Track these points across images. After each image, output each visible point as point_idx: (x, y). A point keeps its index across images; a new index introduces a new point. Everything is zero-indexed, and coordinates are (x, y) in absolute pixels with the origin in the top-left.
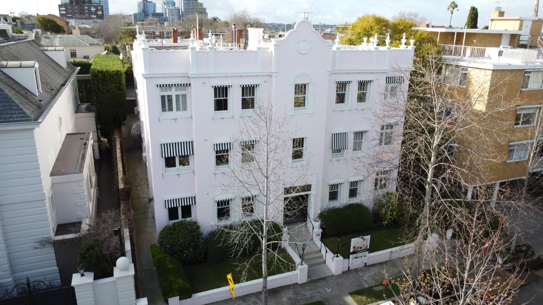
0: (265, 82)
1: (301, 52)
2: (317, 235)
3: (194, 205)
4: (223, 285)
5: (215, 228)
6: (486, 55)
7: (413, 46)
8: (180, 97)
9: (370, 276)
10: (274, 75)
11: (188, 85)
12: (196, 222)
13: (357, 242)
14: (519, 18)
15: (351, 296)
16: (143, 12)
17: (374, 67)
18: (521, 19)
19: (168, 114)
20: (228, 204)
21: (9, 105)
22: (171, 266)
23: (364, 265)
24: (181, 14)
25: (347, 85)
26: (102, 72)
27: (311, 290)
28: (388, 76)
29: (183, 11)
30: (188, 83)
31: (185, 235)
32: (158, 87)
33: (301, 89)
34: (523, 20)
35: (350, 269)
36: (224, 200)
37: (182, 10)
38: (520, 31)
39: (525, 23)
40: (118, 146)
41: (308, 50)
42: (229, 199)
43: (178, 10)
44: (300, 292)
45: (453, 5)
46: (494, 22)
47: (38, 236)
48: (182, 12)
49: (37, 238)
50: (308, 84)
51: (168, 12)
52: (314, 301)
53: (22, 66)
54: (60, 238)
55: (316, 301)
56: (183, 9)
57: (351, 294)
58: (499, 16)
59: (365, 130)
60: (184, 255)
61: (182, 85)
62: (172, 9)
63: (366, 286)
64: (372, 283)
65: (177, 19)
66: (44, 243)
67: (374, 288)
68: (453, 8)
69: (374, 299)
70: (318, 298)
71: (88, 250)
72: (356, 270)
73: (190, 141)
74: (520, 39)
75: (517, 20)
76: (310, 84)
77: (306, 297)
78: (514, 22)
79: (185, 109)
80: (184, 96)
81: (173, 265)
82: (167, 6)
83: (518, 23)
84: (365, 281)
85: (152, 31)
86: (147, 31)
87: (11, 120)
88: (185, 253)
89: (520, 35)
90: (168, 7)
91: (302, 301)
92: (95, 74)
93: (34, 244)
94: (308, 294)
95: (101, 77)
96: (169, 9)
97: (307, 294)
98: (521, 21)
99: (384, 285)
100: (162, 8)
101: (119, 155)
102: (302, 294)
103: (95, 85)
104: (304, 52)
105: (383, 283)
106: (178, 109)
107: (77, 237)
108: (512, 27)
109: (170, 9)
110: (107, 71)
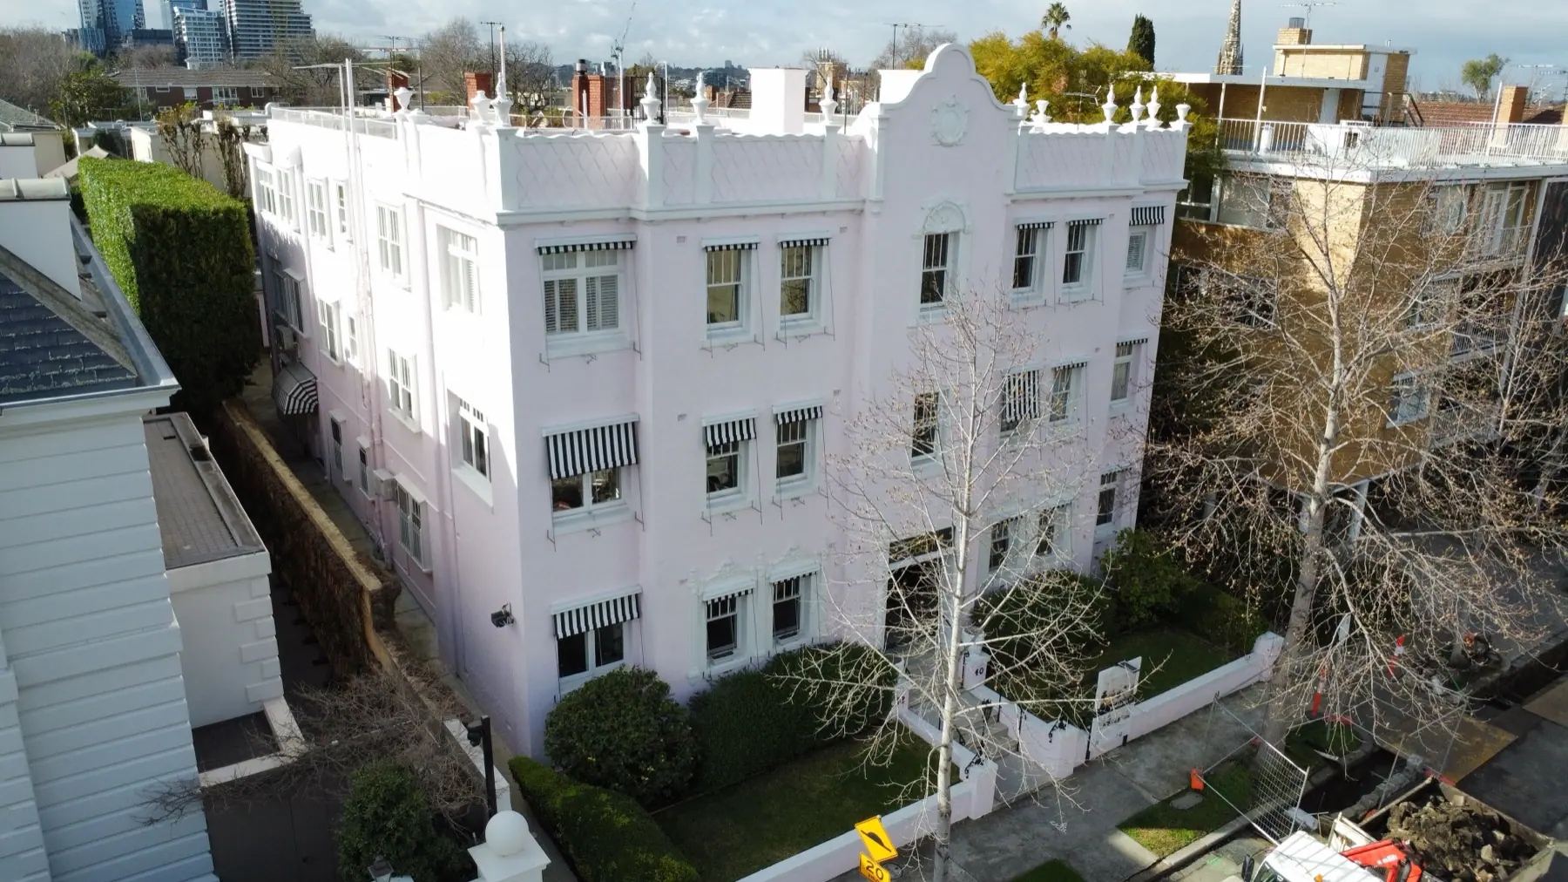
0: (843, 229)
1: (944, 141)
2: (977, 672)
3: (635, 623)
4: (777, 854)
5: (703, 685)
6: (1309, 146)
7: (1185, 122)
8: (598, 284)
9: (1149, 770)
10: (868, 208)
11: (628, 246)
12: (656, 673)
13: (1113, 680)
14: (1361, 47)
15: (1130, 835)
16: (99, 25)
17: (1105, 182)
18: (1368, 50)
19: (564, 338)
20: (733, 608)
21: (43, 334)
22: (624, 820)
23: (1120, 742)
24: (230, 33)
25: (1039, 235)
26: (176, 214)
27: (1015, 832)
28: (1135, 207)
29: (235, 23)
30: (627, 238)
31: (642, 717)
32: (541, 253)
33: (936, 247)
34: (1369, 53)
35: (1092, 757)
36: (720, 599)
37: (231, 22)
38: (1364, 82)
39: (1373, 60)
40: (272, 457)
41: (961, 135)
42: (733, 595)
43: (221, 20)
44: (987, 845)
45: (1055, 15)
46: (1292, 56)
47: (152, 781)
48: (232, 26)
49: (151, 786)
50: (956, 233)
51: (188, 29)
52: (1036, 864)
53: (26, 195)
54: (223, 775)
55: (1041, 862)
56: (234, 19)
57: (1125, 826)
58: (1301, 41)
59: (1080, 362)
60: (641, 781)
61: (595, 247)
62: (201, 19)
63: (1155, 801)
64: (1165, 790)
65: (219, 50)
66: (171, 801)
67: (1176, 803)
68: (1058, 22)
69: (1190, 834)
70: (1043, 855)
71: (389, 804)
72: (1107, 760)
73: (629, 421)
74: (1365, 104)
75: (1357, 52)
76: (961, 234)
77: (1008, 855)
78: (1347, 57)
79: (611, 321)
80: (610, 282)
81: (628, 816)
82: (181, 10)
83: (1359, 59)
84: (1141, 785)
85: (170, 84)
86: (157, 86)
87: (66, 384)
88: (646, 773)
89: (1363, 92)
90: (187, 11)
91: (1004, 870)
92: (153, 223)
93: (140, 808)
94: (1012, 844)
95: (177, 233)
96: (188, 18)
97: (1011, 847)
98: (1366, 54)
99: (1197, 791)
100: (164, 15)
101: (293, 484)
102: (995, 849)
103: (157, 260)
104: (950, 140)
105: (1194, 786)
106: (591, 324)
107: (288, 765)
108: (1343, 71)
109: (194, 19)
110: (194, 212)
